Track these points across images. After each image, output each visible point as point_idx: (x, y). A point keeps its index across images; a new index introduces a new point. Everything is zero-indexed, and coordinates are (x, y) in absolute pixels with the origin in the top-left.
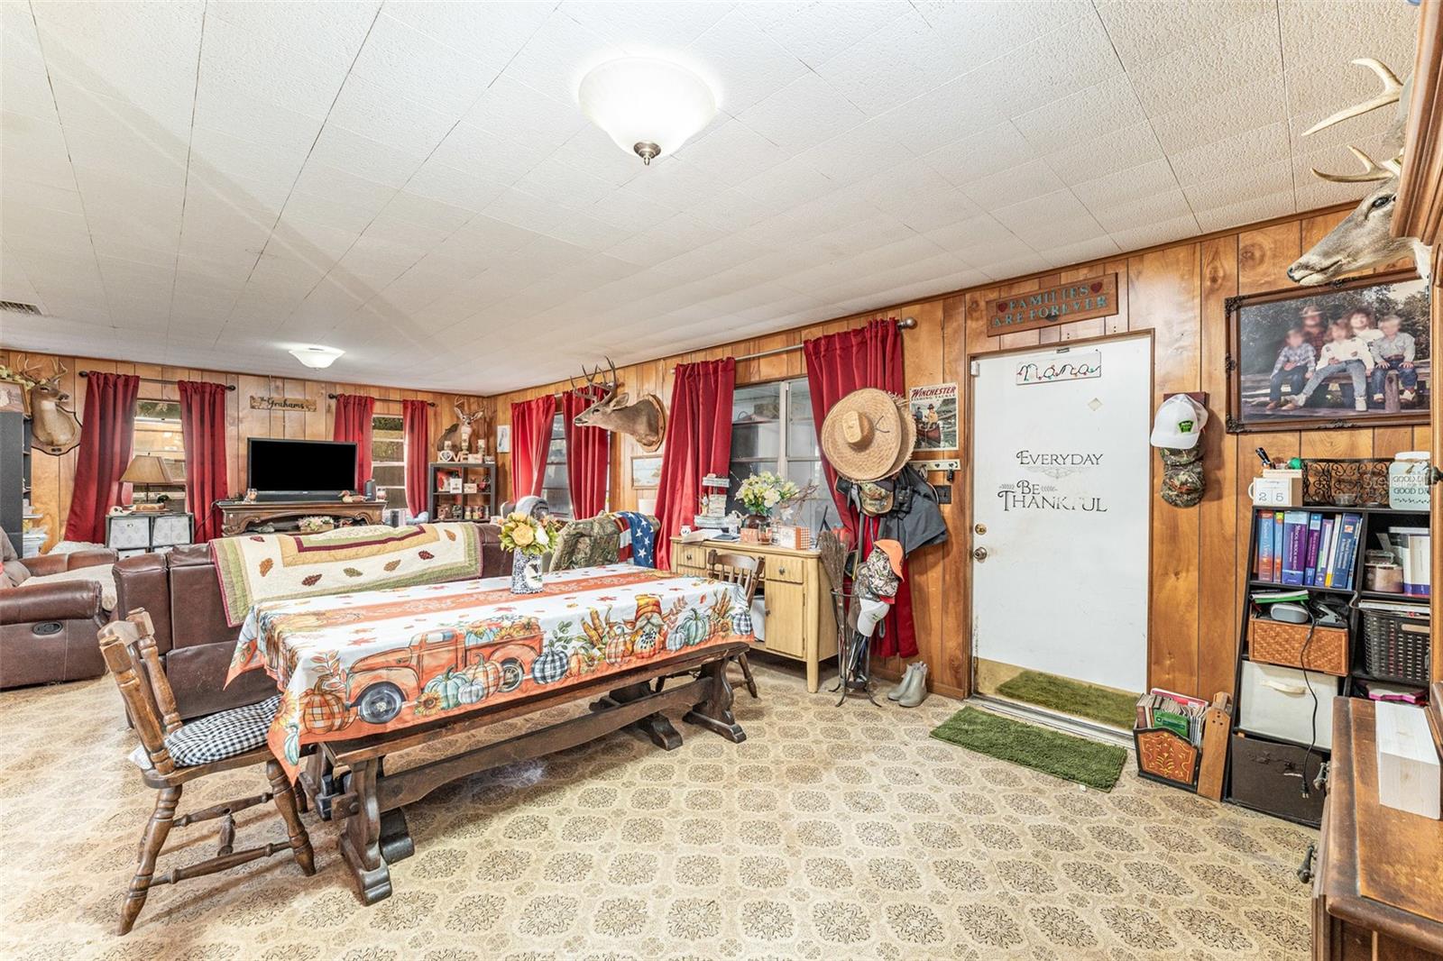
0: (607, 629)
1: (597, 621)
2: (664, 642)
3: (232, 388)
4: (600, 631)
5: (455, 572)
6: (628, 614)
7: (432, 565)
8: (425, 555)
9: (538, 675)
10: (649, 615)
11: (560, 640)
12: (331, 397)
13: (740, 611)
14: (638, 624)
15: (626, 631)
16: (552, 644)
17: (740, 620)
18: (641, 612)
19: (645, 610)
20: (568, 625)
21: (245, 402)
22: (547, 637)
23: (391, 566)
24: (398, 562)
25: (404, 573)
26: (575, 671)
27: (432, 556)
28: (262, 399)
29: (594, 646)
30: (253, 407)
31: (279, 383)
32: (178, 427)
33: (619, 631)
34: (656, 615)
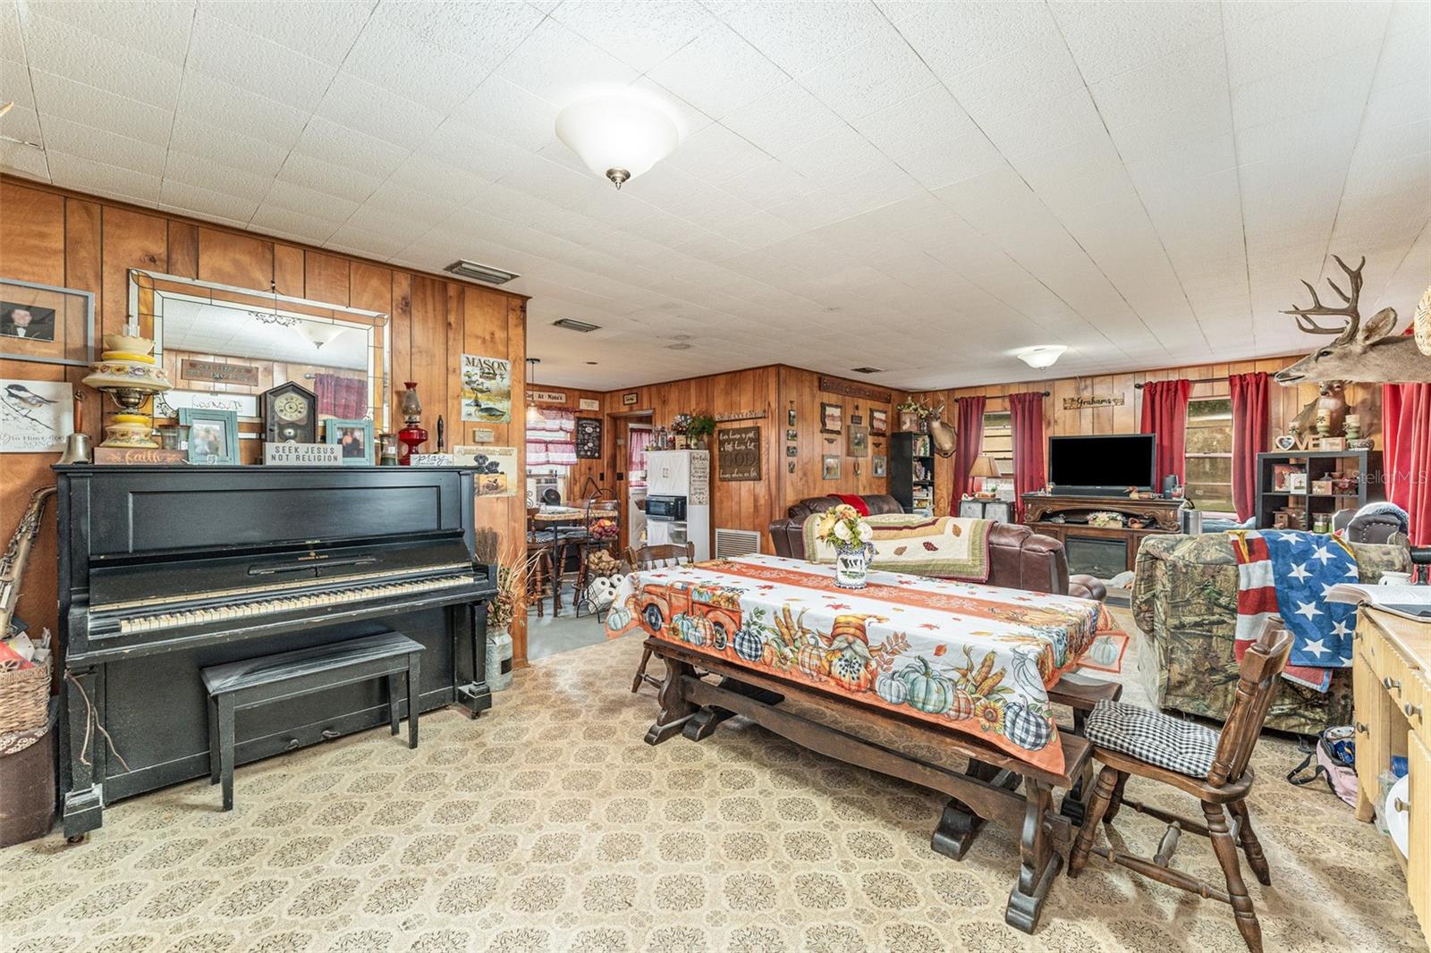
0: (800, 634)
1: (789, 620)
2: (872, 682)
3: (1047, 394)
4: (792, 632)
5: (956, 569)
6: (824, 627)
7: (936, 558)
8: (929, 546)
9: (737, 647)
10: (851, 639)
11: (755, 623)
12: (1138, 386)
13: (1020, 701)
14: (836, 644)
15: (821, 644)
16: (749, 625)
17: (1017, 715)
18: (840, 630)
19: (846, 630)
20: (762, 612)
21: (1059, 405)
22: (745, 617)
23: (900, 551)
24: (904, 549)
25: (910, 559)
26: (768, 660)
27: (936, 549)
28: (1073, 400)
29: (786, 646)
30: (1065, 408)
31: (1089, 382)
32: (1009, 432)
33: (812, 641)
34: (859, 641)
